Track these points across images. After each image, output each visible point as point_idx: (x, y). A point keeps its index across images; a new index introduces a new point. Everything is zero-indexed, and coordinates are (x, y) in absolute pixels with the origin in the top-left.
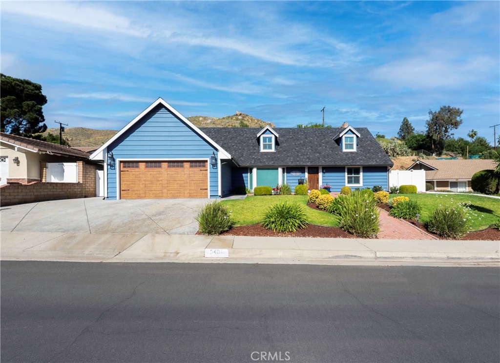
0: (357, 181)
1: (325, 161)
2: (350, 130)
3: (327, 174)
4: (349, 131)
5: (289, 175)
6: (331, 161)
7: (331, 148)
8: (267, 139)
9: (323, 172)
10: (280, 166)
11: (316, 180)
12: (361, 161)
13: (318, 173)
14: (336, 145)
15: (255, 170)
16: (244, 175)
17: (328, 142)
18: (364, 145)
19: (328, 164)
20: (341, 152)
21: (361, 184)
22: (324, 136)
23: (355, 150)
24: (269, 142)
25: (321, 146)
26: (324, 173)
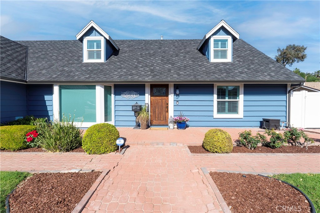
0: (233, 108)
1: (179, 75)
2: (223, 28)
3: (182, 97)
4: (221, 31)
5: (118, 97)
6: (189, 75)
7: (193, 58)
8: (95, 44)
9: (175, 93)
10: (99, 82)
11: (164, 106)
12: (243, 75)
13: (167, 95)
14: (201, 55)
15: (56, 89)
16: (47, 97)
17: (189, 52)
18: (243, 54)
19: (182, 79)
20: (208, 62)
21: (240, 114)
22: (185, 46)
23: (229, 59)
24: (97, 48)
25: (177, 55)
26: (177, 95)
